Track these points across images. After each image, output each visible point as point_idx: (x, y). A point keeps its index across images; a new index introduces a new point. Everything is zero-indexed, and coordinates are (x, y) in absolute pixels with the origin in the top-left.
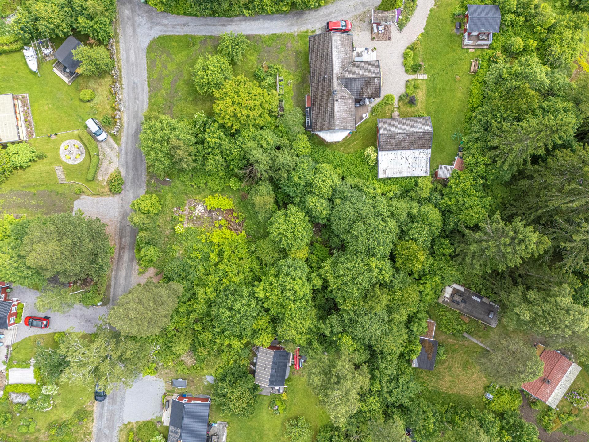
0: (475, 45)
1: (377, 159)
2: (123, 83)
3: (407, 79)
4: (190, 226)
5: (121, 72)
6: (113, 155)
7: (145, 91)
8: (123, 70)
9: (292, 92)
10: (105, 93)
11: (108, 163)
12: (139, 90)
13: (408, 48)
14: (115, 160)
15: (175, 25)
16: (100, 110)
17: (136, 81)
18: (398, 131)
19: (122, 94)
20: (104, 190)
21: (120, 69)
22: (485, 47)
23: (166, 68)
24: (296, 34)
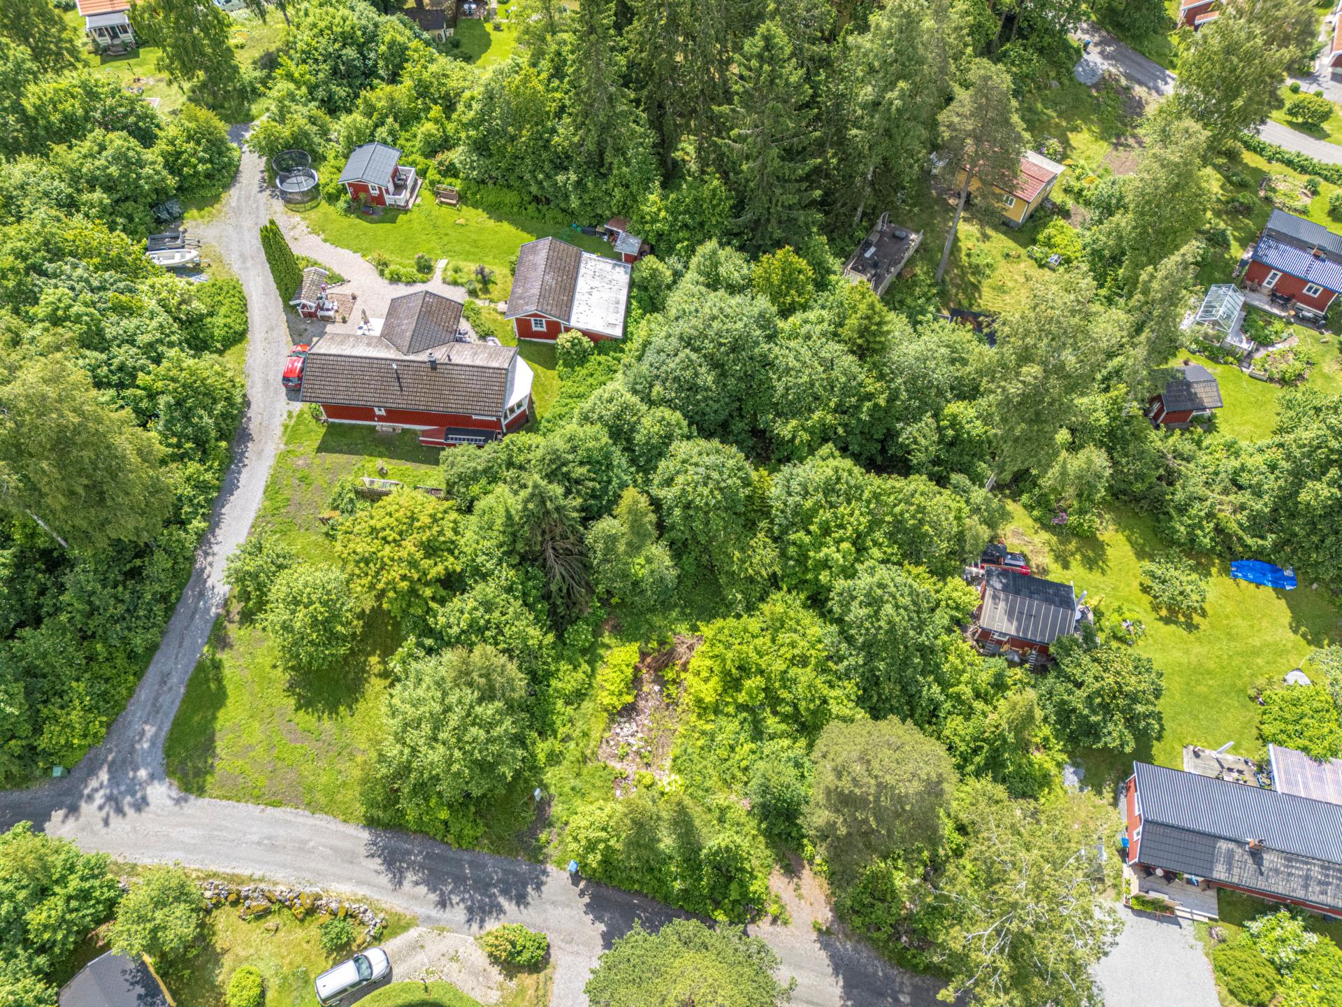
0: (412, 193)
3: (440, 281)
7: (290, 817)
9: (404, 467)
10: (255, 932)
13: (382, 273)
14: (452, 941)
18: (538, 284)
22: (420, 182)
24: (282, 446)
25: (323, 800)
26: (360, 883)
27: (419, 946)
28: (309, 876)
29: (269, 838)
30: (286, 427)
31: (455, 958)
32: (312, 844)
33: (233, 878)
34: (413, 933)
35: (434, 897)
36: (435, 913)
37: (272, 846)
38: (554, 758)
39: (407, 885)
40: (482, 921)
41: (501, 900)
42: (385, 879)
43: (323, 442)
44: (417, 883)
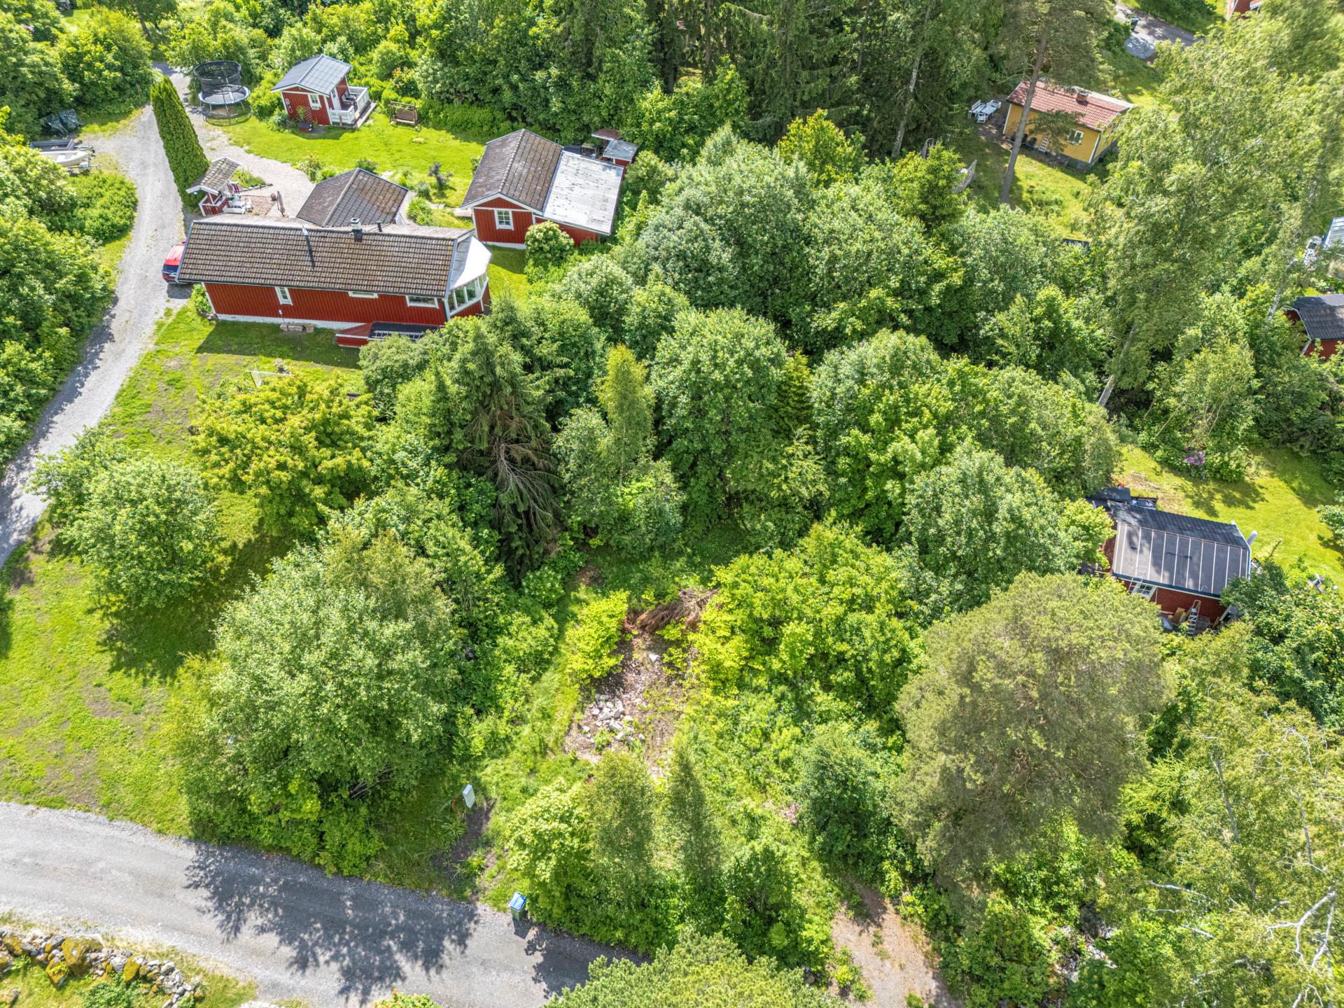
0: (362, 114)
7: (72, 825)
12: (55, 847)
17: (11, 854)
18: (504, 170)
22: (373, 105)
24: (151, 346)
25: (129, 799)
26: (169, 927)
28: (86, 915)
29: (33, 854)
30: (160, 325)
32: (101, 865)
35: (288, 952)
36: (286, 977)
37: (36, 868)
38: (498, 746)
39: (247, 932)
40: (366, 992)
41: (401, 959)
42: (211, 923)
43: (206, 342)
44: (262, 930)
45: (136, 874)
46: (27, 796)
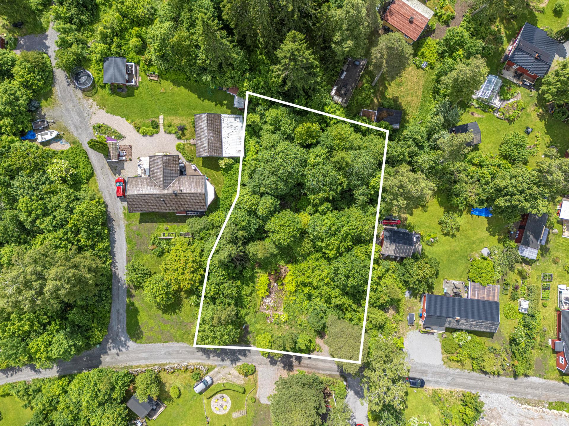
0: (136, 76)
1: (229, 158)
2: (165, 362)
3: (164, 132)
4: (282, 309)
5: (156, 365)
6: (224, 372)
7: (171, 345)
8: (155, 363)
9: (173, 226)
10: (173, 377)
11: (230, 376)
12: (171, 350)
13: (138, 131)
14: (227, 370)
15: (118, 320)
16: (187, 382)
17: (164, 352)
18: (206, 141)
19: (174, 364)
20: (252, 379)
21: (154, 365)
22: (138, 68)
23: (153, 328)
24: (126, 222)
25: (180, 339)
26: (198, 359)
27: (219, 372)
28: (182, 360)
29: (168, 352)
31: (230, 374)
32: (180, 351)
33: (161, 364)
34: (216, 369)
35: (220, 359)
36: (221, 363)
37: (169, 354)
39: (211, 357)
40: (235, 363)
41: (239, 356)
42: (204, 357)
44: (214, 356)
45: (188, 351)
46: (160, 342)
